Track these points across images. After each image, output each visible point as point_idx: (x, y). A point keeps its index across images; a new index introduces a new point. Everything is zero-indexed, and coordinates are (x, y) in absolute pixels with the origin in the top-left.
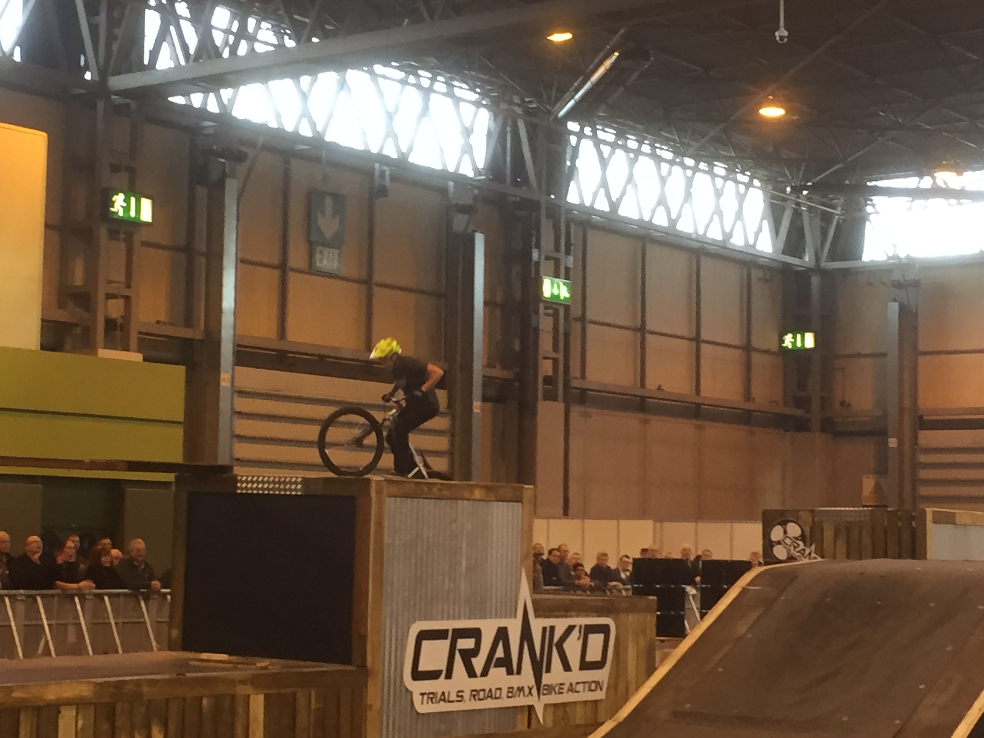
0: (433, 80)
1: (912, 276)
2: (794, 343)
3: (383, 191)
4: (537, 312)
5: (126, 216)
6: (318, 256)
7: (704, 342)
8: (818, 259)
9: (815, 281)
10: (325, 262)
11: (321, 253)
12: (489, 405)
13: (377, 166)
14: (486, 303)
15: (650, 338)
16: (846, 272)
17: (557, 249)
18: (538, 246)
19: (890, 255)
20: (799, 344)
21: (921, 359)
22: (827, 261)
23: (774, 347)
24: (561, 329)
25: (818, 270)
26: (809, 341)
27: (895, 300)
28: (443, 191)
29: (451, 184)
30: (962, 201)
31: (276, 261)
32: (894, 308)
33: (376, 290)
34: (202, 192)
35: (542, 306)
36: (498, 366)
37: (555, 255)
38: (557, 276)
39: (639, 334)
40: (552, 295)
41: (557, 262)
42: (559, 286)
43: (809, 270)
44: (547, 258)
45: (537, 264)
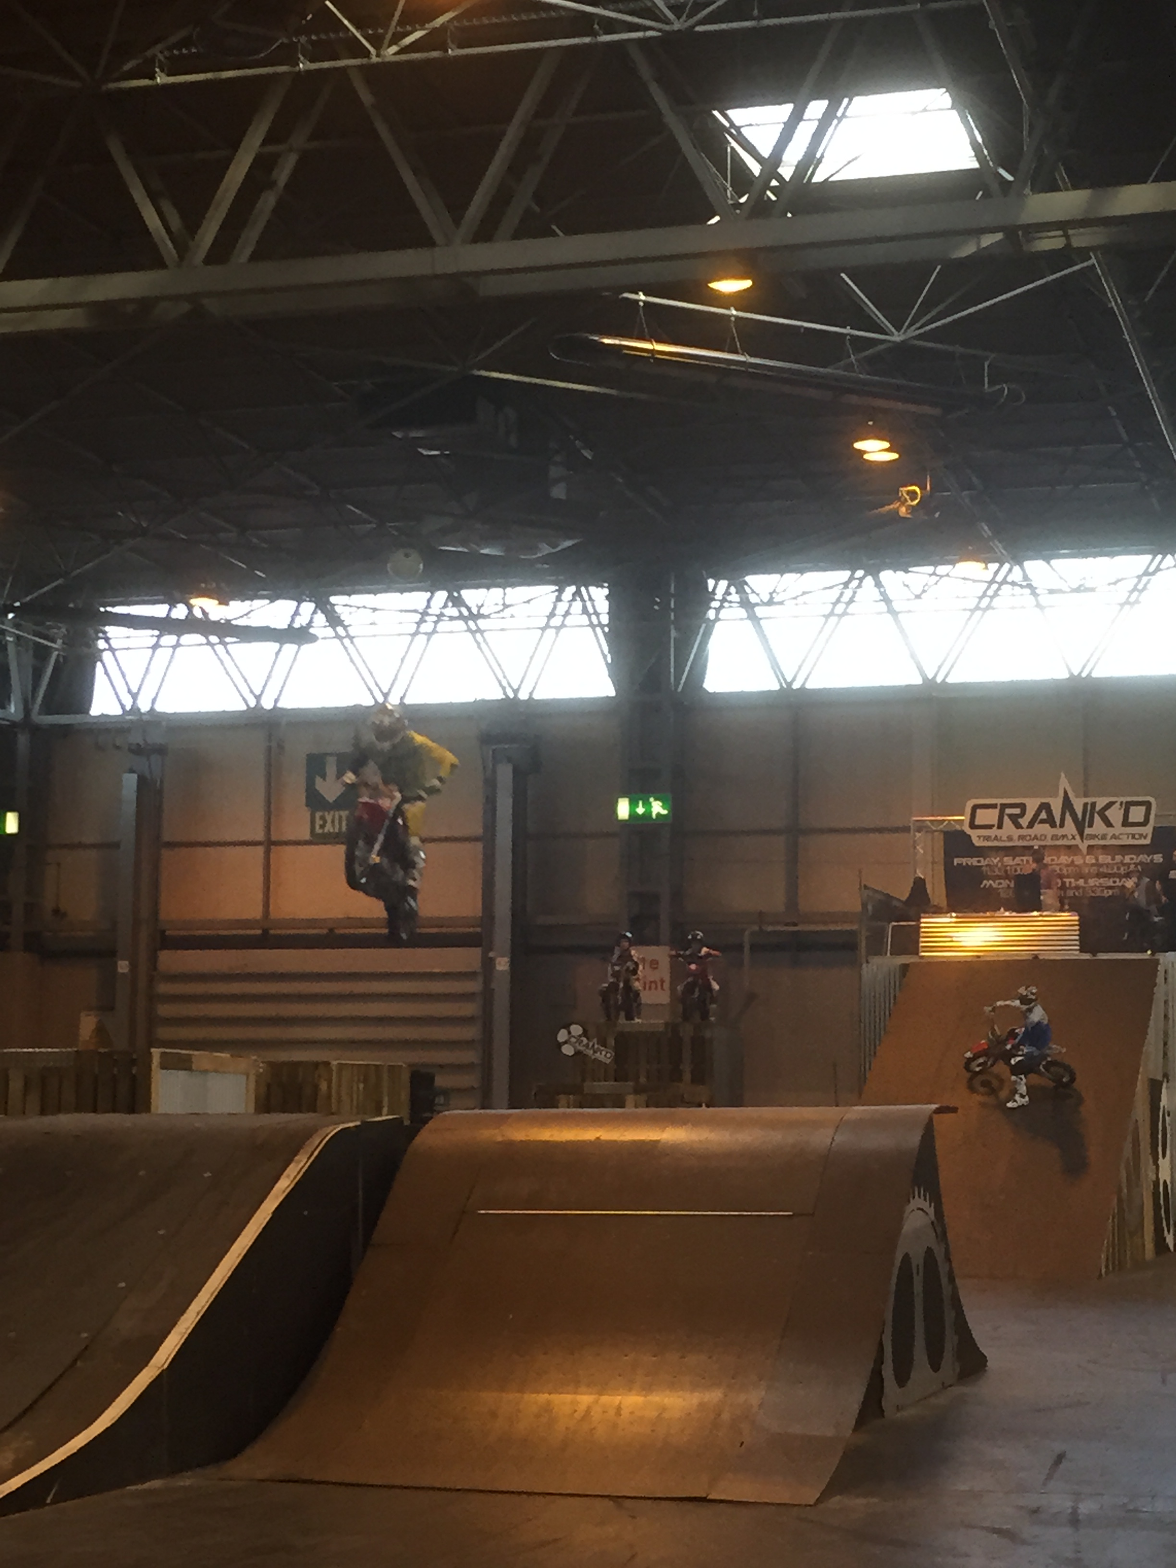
1: (156, 738)
8: (27, 711)
9: (23, 740)
16: (66, 731)
19: (128, 708)
21: (165, 853)
22: (40, 714)
25: (27, 723)
26: (12, 824)
27: (132, 771)
30: (228, 640)
32: (130, 781)
43: (14, 725)
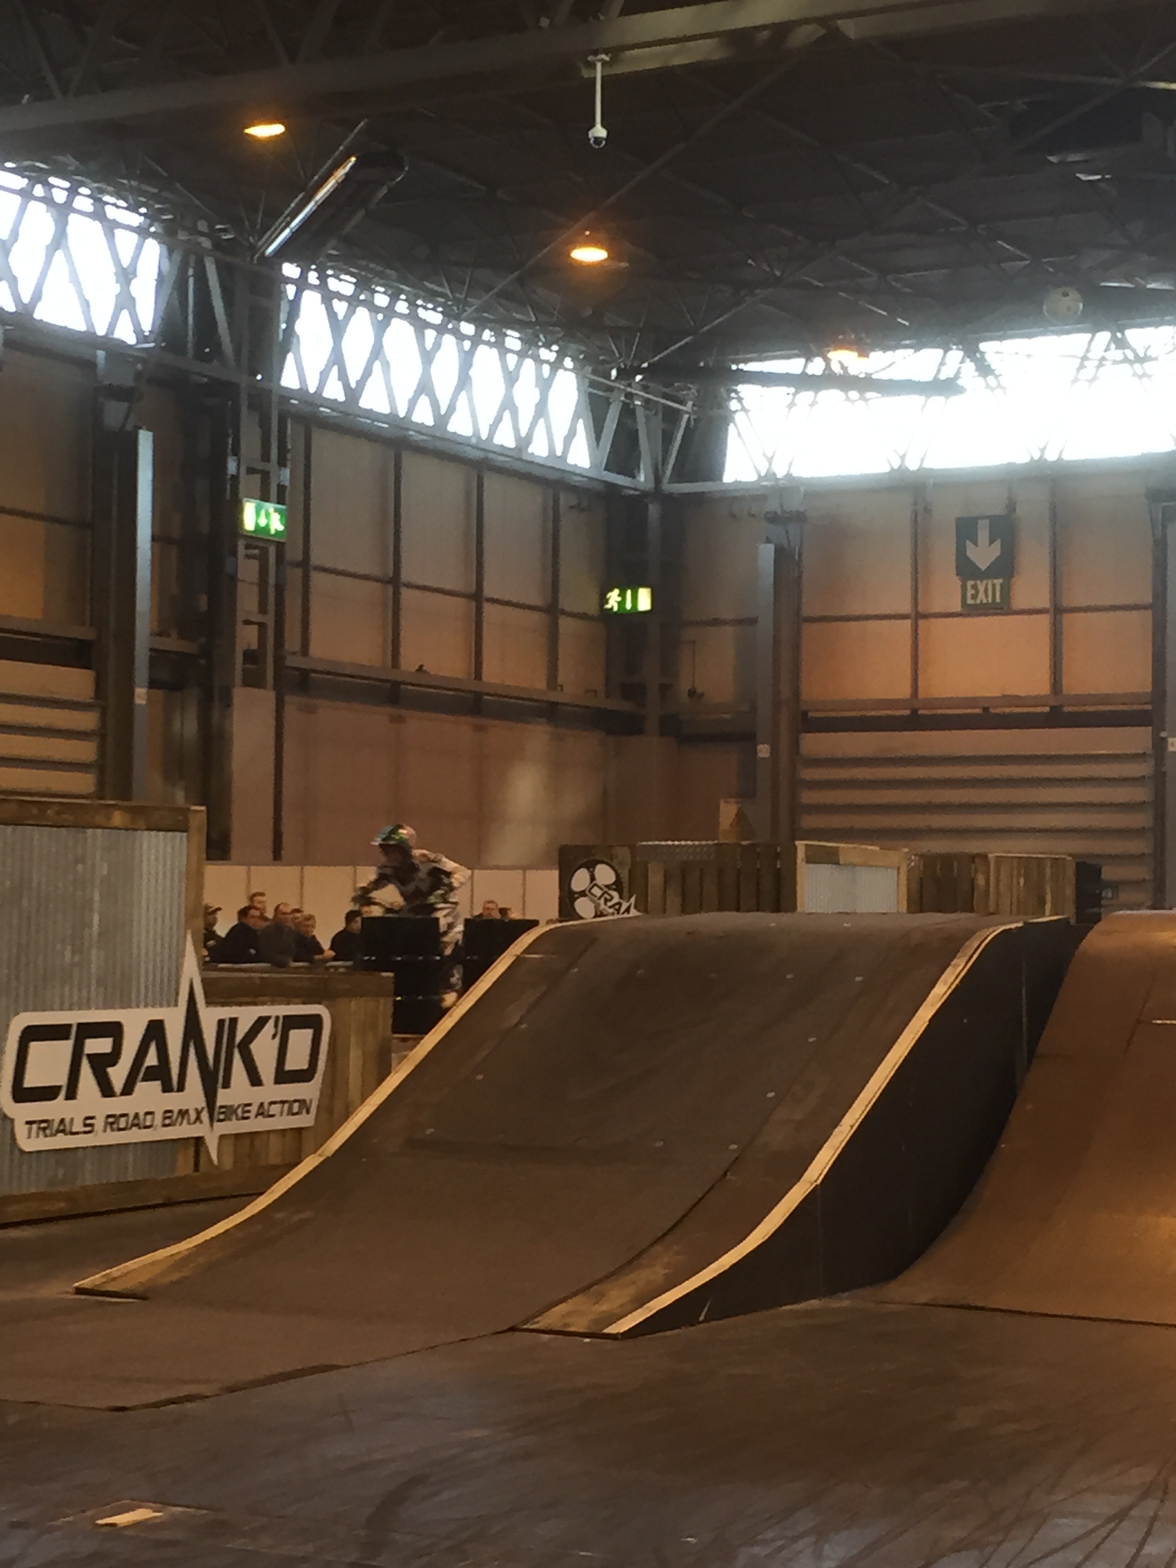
0: (73, 192)
1: (794, 504)
2: (621, 604)
4: (234, 553)
7: (489, 600)
8: (658, 480)
9: (654, 510)
12: (159, 693)
14: (154, 539)
15: (405, 593)
16: (699, 499)
17: (266, 457)
18: (236, 452)
19: (763, 474)
20: (629, 606)
21: (806, 628)
22: (669, 483)
23: (592, 608)
24: (272, 580)
25: (657, 494)
26: (644, 600)
27: (768, 541)
28: (90, 365)
29: (101, 354)
30: (869, 395)
32: (767, 552)
35: (241, 544)
36: (174, 634)
37: (260, 466)
38: (265, 498)
39: (390, 589)
40: (257, 525)
41: (265, 476)
42: (268, 515)
43: (645, 494)
44: (251, 471)
45: (235, 478)
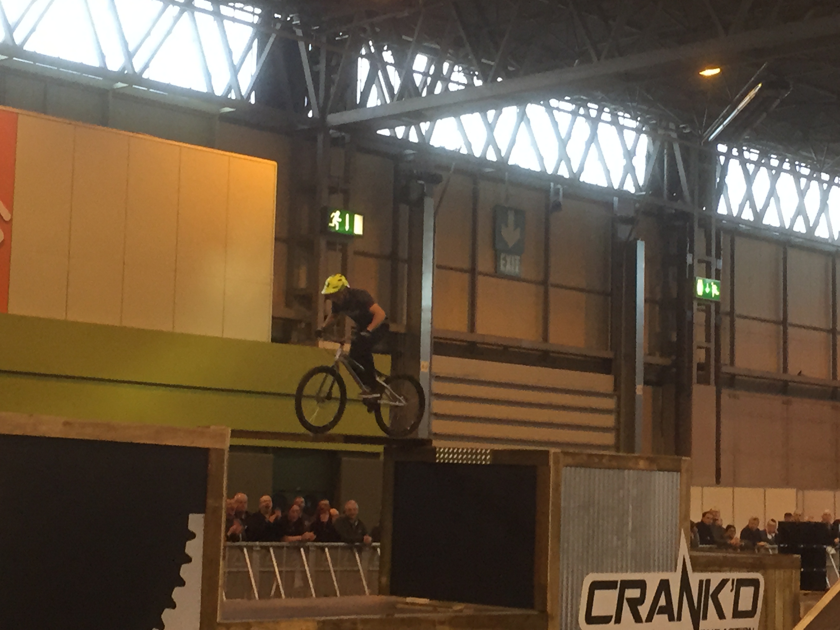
0: (600, 111)
3: (558, 206)
4: (691, 308)
5: (342, 230)
6: (502, 262)
10: (508, 267)
11: (505, 259)
12: (649, 388)
13: (552, 184)
14: (647, 301)
15: (790, 330)
17: (709, 253)
18: (692, 251)
24: (713, 323)
28: (609, 205)
29: (616, 199)
31: (466, 265)
33: (552, 290)
34: (404, 209)
35: (695, 303)
36: (658, 354)
37: (706, 258)
38: (708, 276)
39: (781, 328)
40: (704, 292)
41: (709, 265)
42: (710, 286)
44: (700, 261)
45: (691, 266)
